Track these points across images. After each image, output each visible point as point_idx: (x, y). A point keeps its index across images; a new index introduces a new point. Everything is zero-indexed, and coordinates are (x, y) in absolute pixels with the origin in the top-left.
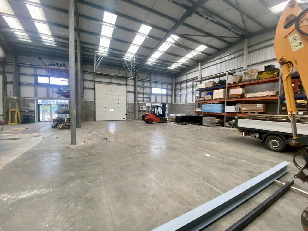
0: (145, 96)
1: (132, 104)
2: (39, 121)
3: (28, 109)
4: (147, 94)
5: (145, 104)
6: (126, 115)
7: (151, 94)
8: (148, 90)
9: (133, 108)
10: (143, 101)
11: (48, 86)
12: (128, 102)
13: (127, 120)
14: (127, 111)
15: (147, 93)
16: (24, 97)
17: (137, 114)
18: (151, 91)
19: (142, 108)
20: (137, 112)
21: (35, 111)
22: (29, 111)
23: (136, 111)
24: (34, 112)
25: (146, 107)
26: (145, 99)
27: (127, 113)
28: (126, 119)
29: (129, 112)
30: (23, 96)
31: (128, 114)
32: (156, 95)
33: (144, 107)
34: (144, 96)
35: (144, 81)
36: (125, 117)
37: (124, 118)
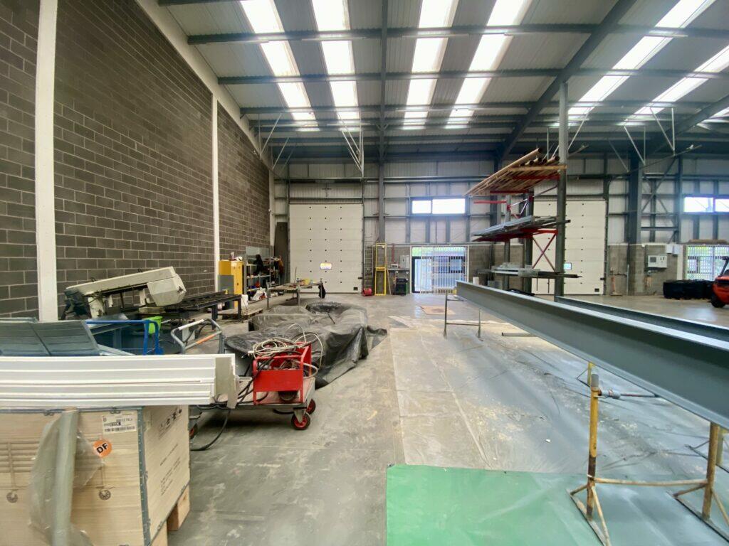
0: (659, 223)
1: (619, 250)
2: (414, 291)
3: (399, 267)
4: (664, 217)
5: (663, 247)
6: (602, 282)
7: (677, 216)
8: (669, 206)
9: (623, 262)
10: (652, 239)
11: (429, 219)
12: (608, 245)
13: (604, 294)
14: (605, 270)
15: (667, 213)
16: (393, 245)
17: (639, 276)
18: (678, 206)
19: (654, 260)
20: (640, 272)
21: (409, 271)
22: (399, 271)
23: (637, 270)
24: (407, 273)
25: (666, 257)
26: (658, 234)
27: (605, 274)
28: (601, 292)
29: (612, 272)
30: (391, 242)
31: (608, 279)
32: (696, 218)
33: (658, 258)
34: (654, 224)
35: (654, 181)
36: (601, 286)
37: (597, 290)
